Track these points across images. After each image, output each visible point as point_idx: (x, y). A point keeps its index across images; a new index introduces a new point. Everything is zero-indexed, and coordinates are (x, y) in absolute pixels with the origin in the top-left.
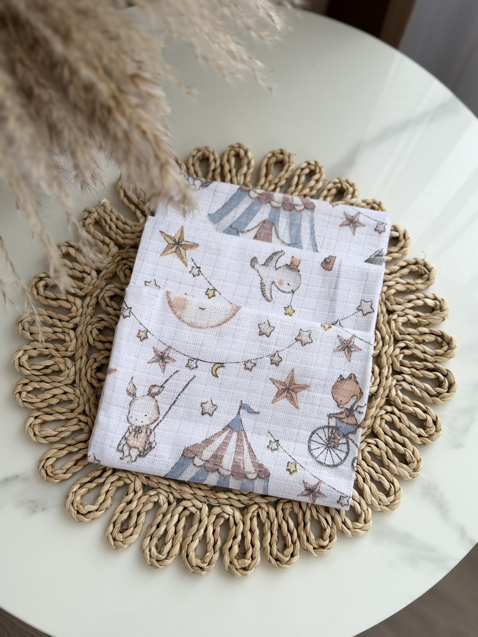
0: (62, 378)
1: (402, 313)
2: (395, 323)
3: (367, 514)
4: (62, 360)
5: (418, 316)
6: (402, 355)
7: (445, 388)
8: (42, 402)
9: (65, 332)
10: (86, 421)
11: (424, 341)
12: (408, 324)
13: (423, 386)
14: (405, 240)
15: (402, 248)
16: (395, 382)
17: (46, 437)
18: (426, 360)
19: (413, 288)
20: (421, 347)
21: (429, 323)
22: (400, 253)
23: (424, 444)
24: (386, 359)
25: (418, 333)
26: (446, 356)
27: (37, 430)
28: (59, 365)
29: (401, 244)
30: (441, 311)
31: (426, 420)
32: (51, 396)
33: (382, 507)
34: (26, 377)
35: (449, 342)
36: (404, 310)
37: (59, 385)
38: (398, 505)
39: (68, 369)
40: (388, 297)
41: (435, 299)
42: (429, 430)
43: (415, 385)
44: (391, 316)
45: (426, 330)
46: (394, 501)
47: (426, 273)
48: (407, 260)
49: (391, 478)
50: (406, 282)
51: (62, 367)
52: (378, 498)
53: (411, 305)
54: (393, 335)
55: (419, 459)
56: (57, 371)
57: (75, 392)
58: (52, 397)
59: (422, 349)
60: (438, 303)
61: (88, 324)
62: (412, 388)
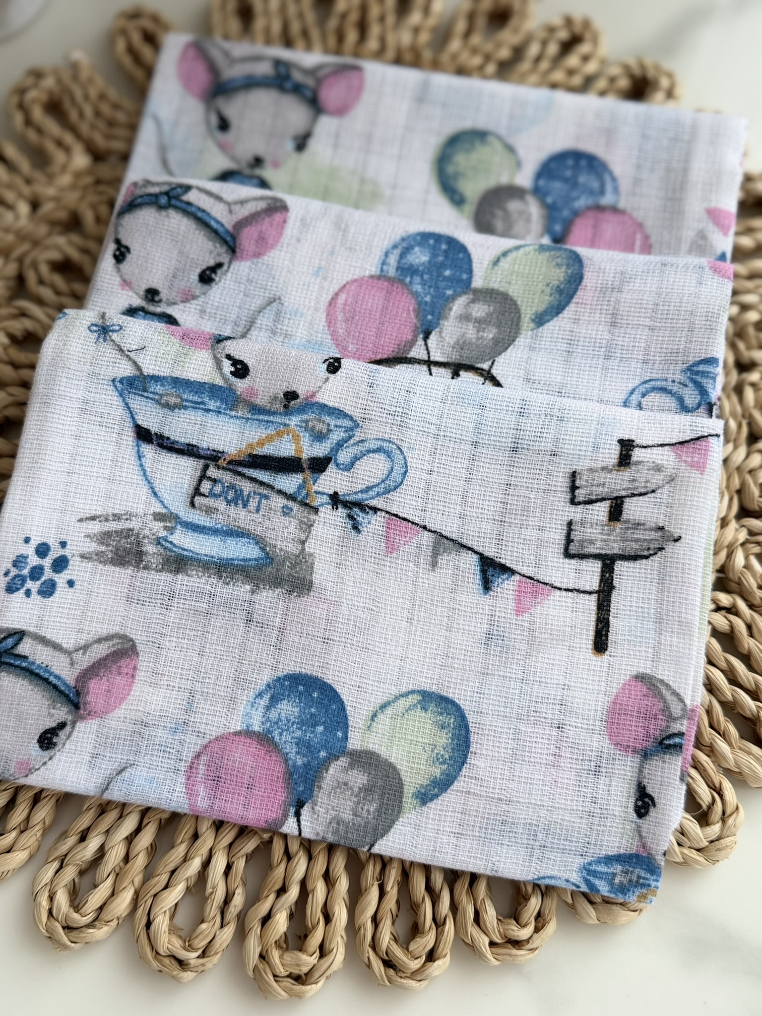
46: (719, 839)
49: (718, 777)
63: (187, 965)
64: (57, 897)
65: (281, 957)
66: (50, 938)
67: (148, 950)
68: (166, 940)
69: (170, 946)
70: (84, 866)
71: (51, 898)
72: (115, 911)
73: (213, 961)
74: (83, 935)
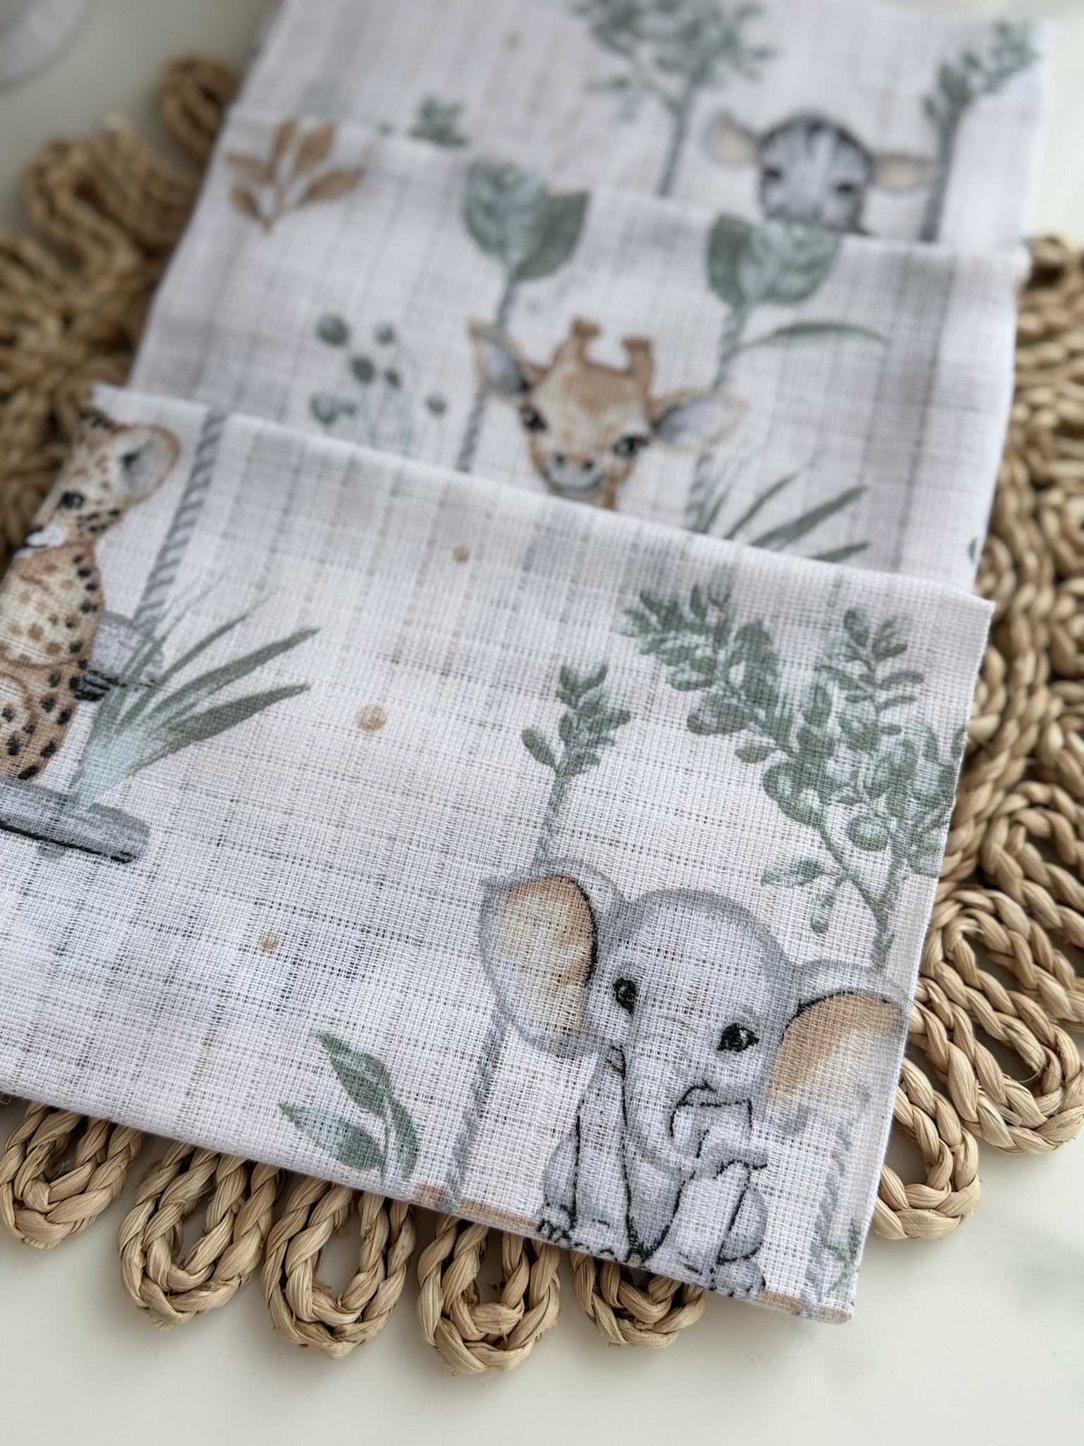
63: (341, 1333)
64: (153, 1252)
65: (472, 1312)
66: (147, 1309)
67: (285, 1315)
68: (311, 1300)
69: (316, 1308)
70: (187, 1207)
71: (145, 1254)
72: (236, 1265)
73: (376, 1326)
74: (193, 1300)
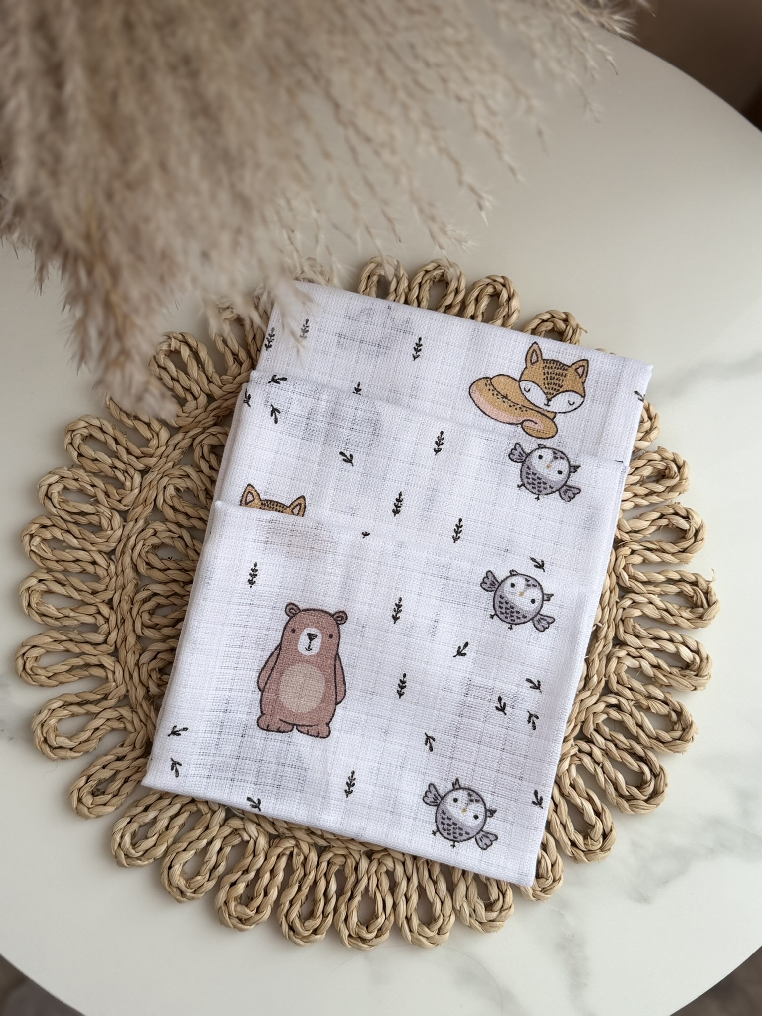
0: (98, 539)
1: (637, 654)
2: (618, 663)
3: (446, 923)
4: (107, 513)
5: (657, 667)
6: (605, 716)
7: (645, 794)
8: (57, 561)
9: (127, 472)
10: (107, 616)
11: (650, 708)
12: (637, 672)
13: (614, 777)
14: (695, 541)
15: (684, 551)
16: (575, 750)
17: (43, 615)
18: (637, 739)
19: (671, 620)
20: (640, 716)
21: (668, 684)
22: (676, 558)
23: (575, 858)
24: (577, 711)
25: (646, 693)
26: (669, 747)
27: (35, 599)
28: (100, 519)
29: (685, 544)
30: (696, 675)
31: (593, 827)
32: (73, 559)
33: (473, 921)
34: (49, 516)
35: (687, 728)
36: (641, 648)
37: (88, 546)
38: (496, 929)
39: (112, 529)
40: (625, 618)
41: (697, 652)
42: (590, 843)
43: (602, 768)
44: (617, 649)
45: (658, 693)
47: (702, 606)
48: (682, 573)
50: (665, 607)
51: (105, 523)
52: (473, 907)
53: (654, 645)
54: (606, 679)
55: (557, 878)
56: (94, 525)
57: (108, 567)
58: (74, 561)
59: (640, 720)
60: (698, 659)
61: (165, 474)
62: (595, 770)
